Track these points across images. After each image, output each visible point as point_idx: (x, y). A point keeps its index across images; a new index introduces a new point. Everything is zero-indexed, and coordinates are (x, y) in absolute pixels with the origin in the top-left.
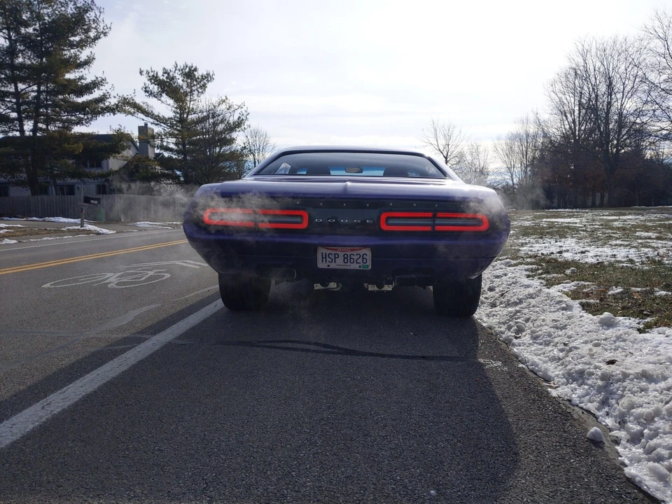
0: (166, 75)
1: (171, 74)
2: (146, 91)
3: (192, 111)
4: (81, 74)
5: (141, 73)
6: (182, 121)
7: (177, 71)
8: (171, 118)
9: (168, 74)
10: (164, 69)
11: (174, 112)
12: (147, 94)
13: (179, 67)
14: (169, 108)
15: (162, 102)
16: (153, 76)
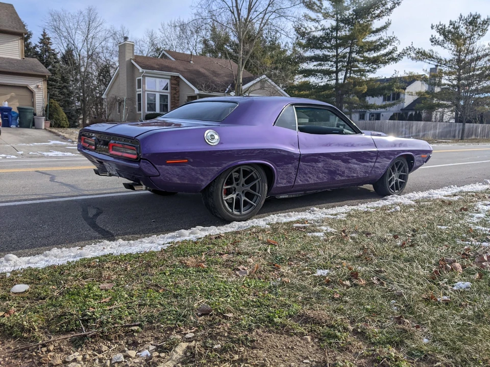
0: (451, 26)
1: (456, 24)
2: (432, 42)
3: (469, 52)
4: (380, 36)
5: (432, 28)
6: (459, 61)
7: (461, 22)
8: (452, 60)
9: (454, 25)
10: (451, 21)
11: (454, 55)
12: (433, 44)
13: (463, 18)
14: (451, 52)
15: (445, 48)
16: (441, 28)
